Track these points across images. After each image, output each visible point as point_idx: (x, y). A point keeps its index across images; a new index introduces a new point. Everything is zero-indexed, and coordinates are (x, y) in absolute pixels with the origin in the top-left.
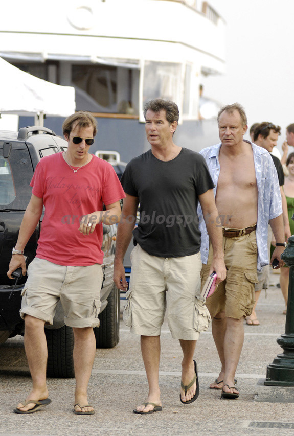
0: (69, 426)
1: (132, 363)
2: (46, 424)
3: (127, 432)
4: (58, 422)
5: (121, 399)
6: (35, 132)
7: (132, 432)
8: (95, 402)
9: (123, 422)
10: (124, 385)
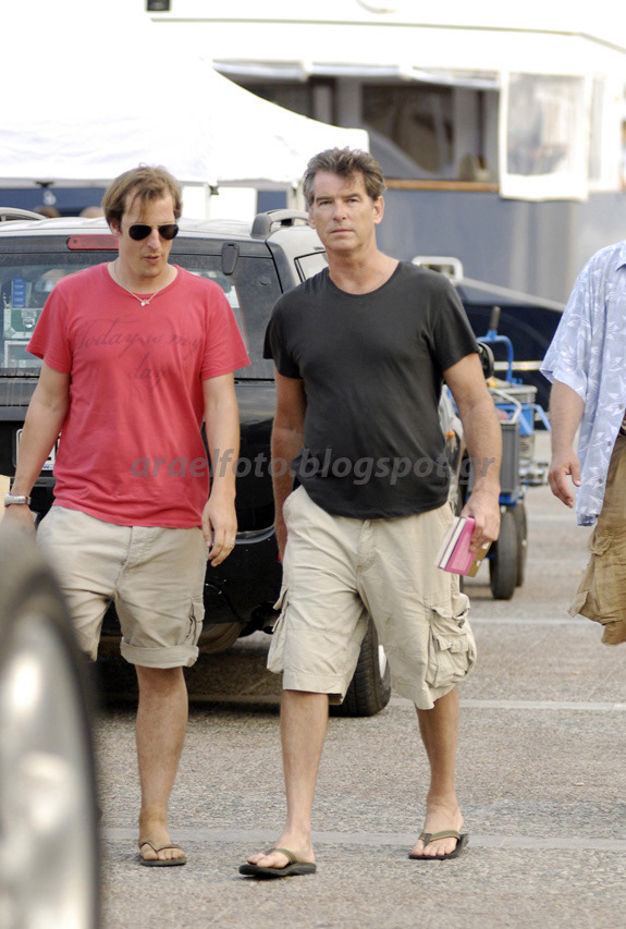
0: (362, 813)
1: (490, 685)
2: (317, 810)
3: (478, 823)
4: (340, 805)
5: (466, 757)
6: (287, 222)
7: (488, 823)
8: (415, 764)
9: (472, 803)
10: (474, 729)
